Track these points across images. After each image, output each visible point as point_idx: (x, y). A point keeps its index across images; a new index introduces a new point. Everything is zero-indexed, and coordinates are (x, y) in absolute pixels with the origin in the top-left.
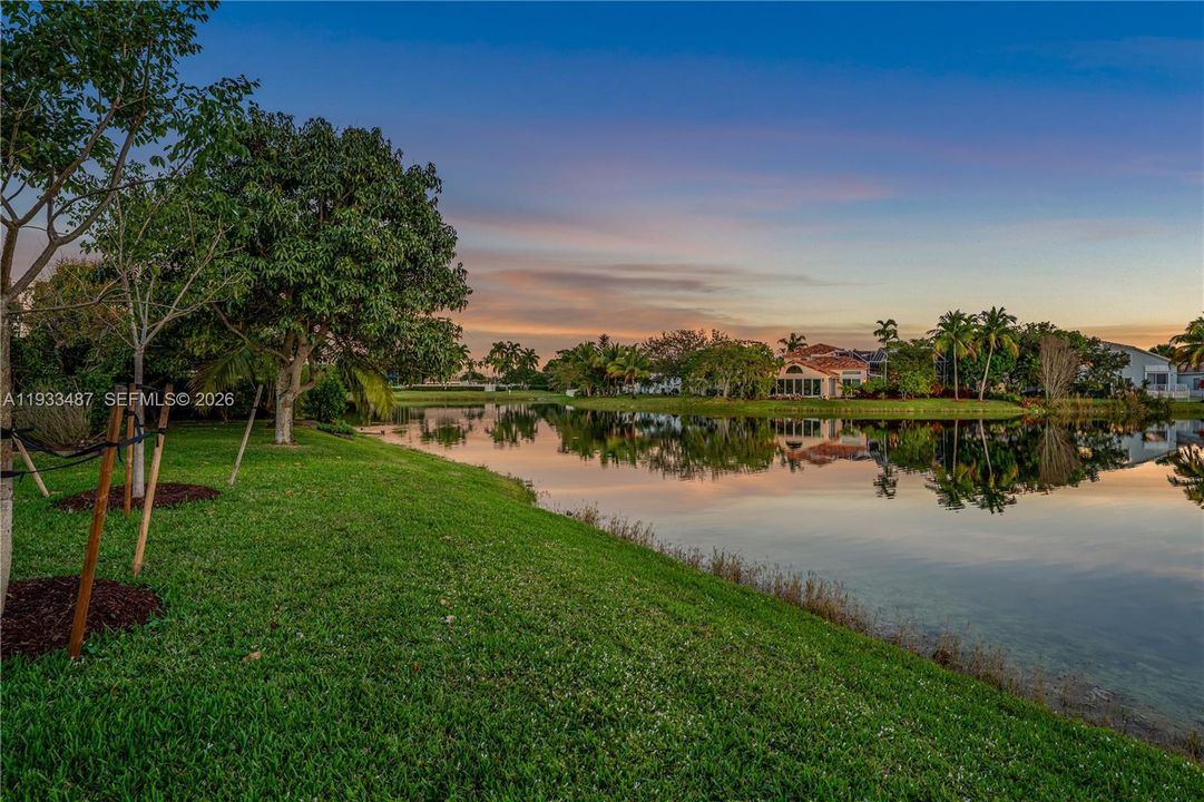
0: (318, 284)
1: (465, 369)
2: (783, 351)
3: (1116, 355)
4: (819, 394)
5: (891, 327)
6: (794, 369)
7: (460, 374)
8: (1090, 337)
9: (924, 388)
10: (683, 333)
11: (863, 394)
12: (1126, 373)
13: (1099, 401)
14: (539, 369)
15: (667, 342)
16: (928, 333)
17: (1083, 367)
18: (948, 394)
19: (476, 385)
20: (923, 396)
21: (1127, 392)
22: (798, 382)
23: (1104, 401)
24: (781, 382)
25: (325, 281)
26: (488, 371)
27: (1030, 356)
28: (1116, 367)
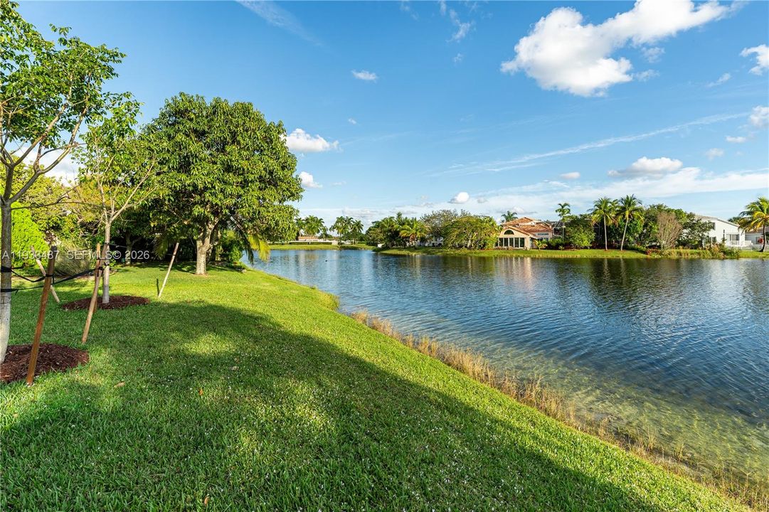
0: (214, 188)
1: (321, 232)
2: (503, 221)
3: (706, 223)
4: (523, 246)
5: (566, 207)
6: (508, 232)
7: (318, 235)
8: (689, 213)
9: (586, 243)
10: (444, 211)
11: (550, 247)
12: (712, 234)
13: (694, 251)
14: (364, 232)
15: (434, 217)
16: (588, 211)
17: (685, 231)
18: (601, 246)
19: (327, 241)
20: (586, 248)
21: (712, 245)
22: (511, 239)
23: (697, 251)
24: (501, 239)
25: (218, 186)
26: (335, 233)
27: (651, 224)
28: (704, 230)
